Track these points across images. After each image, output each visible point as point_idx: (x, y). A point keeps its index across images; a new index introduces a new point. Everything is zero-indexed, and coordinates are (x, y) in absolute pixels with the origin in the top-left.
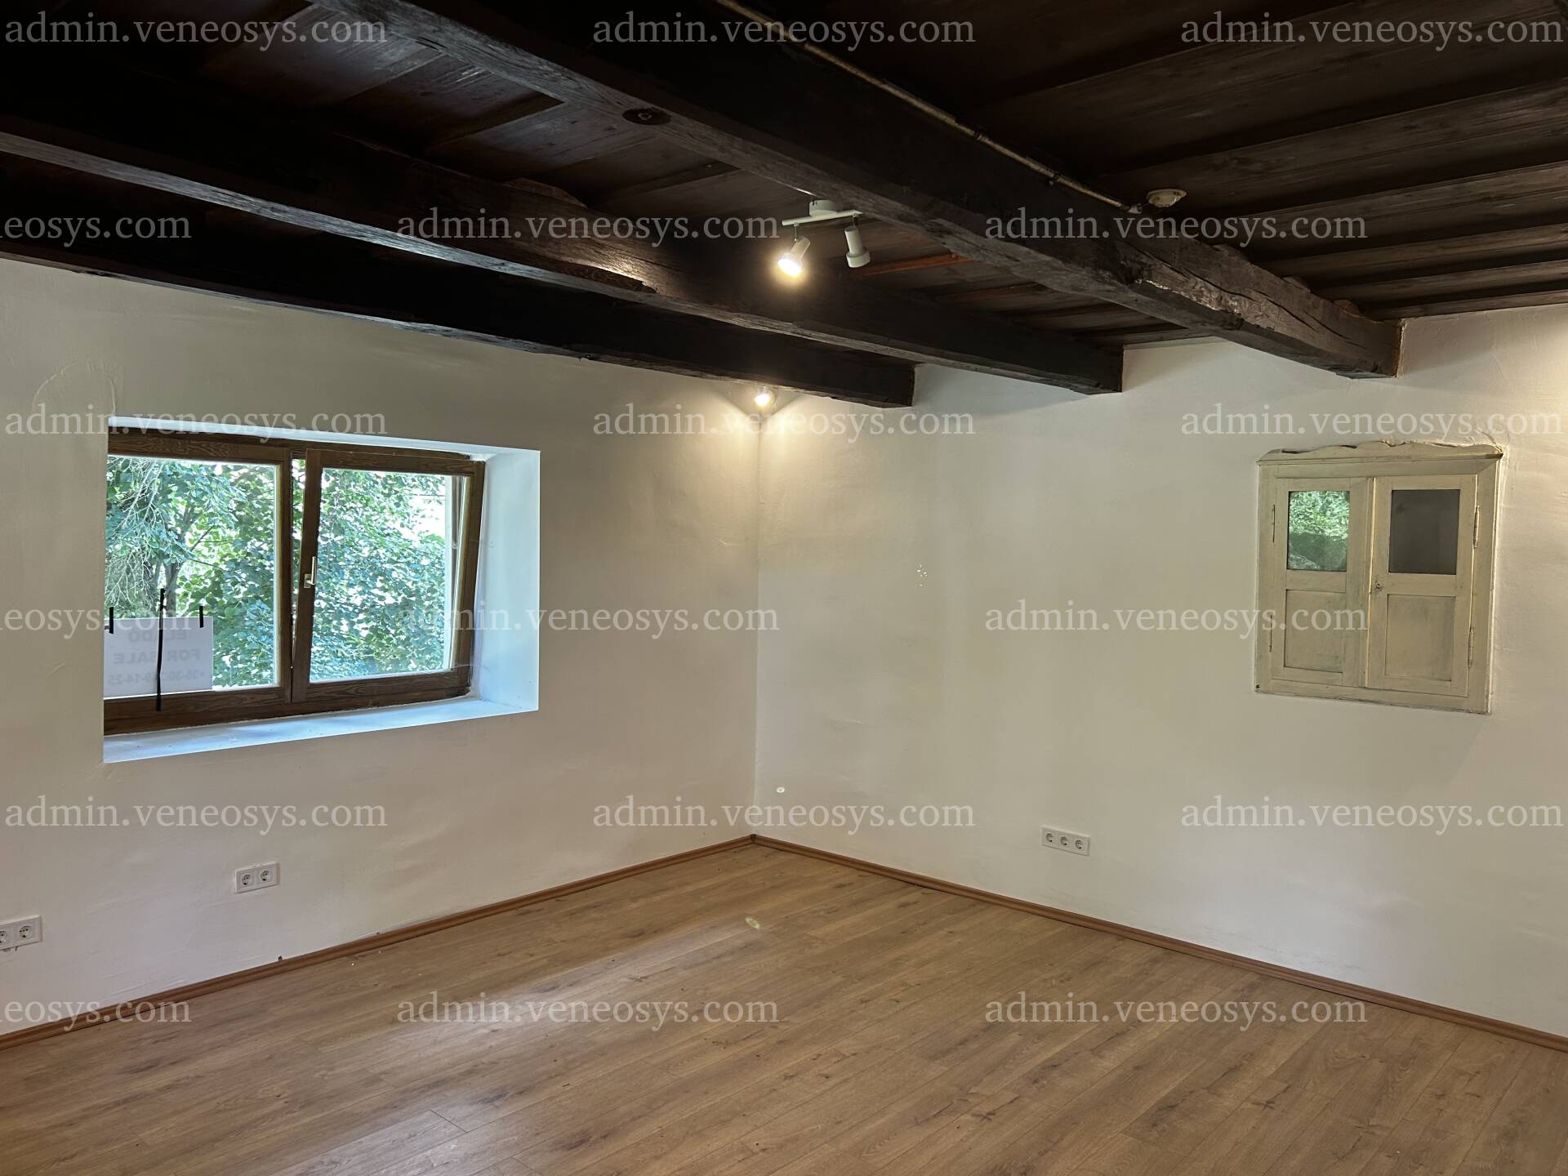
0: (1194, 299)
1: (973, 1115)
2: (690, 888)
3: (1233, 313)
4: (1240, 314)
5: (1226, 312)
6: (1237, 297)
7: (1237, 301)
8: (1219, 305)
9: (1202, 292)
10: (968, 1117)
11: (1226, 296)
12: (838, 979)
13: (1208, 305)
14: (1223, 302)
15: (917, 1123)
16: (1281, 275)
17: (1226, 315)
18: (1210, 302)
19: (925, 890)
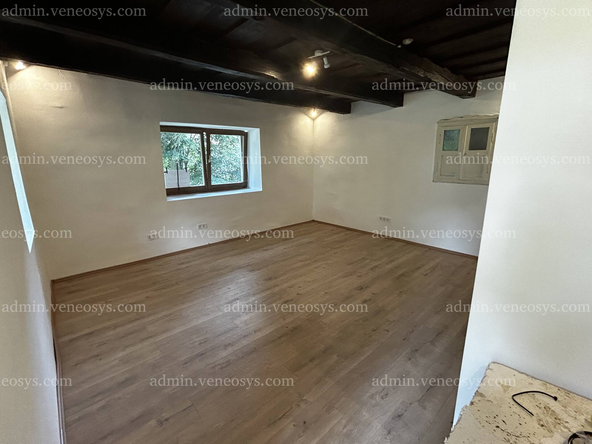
0: (417, 73)
1: (357, 276)
2: (298, 231)
3: (428, 77)
4: (430, 78)
5: (426, 77)
6: (429, 73)
7: (429, 74)
8: (424, 75)
9: (419, 71)
10: (355, 276)
11: (426, 72)
12: (329, 249)
13: (421, 75)
14: (425, 74)
15: (343, 277)
16: (442, 67)
17: (426, 78)
18: (422, 74)
19: (352, 231)
